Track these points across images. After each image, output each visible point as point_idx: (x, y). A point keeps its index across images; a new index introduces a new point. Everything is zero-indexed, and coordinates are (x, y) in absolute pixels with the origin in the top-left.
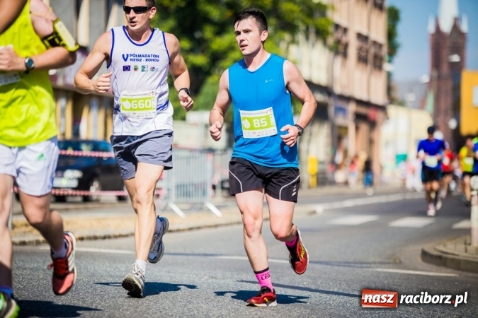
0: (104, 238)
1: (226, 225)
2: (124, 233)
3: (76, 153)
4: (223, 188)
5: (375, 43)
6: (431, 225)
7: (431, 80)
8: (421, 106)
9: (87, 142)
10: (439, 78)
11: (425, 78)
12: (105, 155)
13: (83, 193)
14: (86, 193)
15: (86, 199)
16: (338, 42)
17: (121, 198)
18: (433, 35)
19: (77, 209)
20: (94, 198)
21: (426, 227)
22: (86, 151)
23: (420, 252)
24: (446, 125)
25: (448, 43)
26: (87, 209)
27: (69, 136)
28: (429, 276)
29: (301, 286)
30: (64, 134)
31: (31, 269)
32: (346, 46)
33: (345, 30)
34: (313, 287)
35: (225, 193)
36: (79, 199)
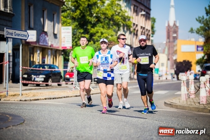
0: (54, 99)
1: (96, 94)
2: (60, 97)
3: (44, 69)
4: (94, 81)
5: (147, 30)
6: (167, 93)
7: (167, 42)
8: (164, 52)
9: (47, 65)
10: (169, 42)
11: (165, 42)
12: (53, 70)
13: (46, 83)
14: (47, 83)
15: (47, 85)
16: (135, 29)
17: (59, 85)
18: (167, 27)
19: (44, 88)
20: (50, 85)
21: (166, 94)
22: (47, 68)
23: (164, 102)
24: (172, 58)
25: (172, 30)
26: (47, 88)
27: (41, 63)
28: (167, 111)
29: (122, 115)
30: (39, 62)
31: (29, 110)
32: (137, 31)
33: (137, 25)
34: (127, 115)
35: (96, 82)
36: (45, 85)
